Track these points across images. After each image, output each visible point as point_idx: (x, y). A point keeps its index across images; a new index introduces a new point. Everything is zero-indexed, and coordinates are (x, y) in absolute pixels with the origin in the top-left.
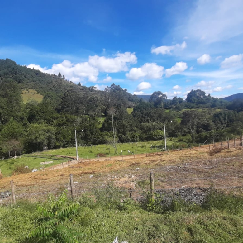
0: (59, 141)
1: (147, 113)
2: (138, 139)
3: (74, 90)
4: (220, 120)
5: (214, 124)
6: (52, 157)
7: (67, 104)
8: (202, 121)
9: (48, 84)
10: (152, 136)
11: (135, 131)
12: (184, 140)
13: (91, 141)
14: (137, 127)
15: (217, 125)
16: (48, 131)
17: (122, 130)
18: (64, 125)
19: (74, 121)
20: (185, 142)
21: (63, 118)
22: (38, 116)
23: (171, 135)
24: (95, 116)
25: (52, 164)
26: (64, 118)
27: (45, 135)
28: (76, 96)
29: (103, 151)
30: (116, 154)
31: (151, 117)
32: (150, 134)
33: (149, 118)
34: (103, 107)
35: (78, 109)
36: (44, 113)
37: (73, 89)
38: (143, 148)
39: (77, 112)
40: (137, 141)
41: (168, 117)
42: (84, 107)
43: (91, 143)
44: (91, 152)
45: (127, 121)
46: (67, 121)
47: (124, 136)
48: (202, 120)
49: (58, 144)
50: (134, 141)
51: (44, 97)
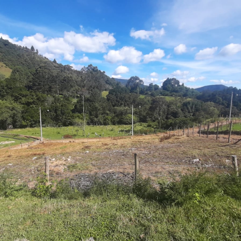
0: (25, 120)
1: (122, 97)
2: (110, 122)
3: (47, 67)
4: (188, 108)
5: (182, 112)
6: (15, 136)
7: (38, 81)
8: (172, 109)
9: (19, 58)
10: (123, 120)
11: (107, 114)
12: (152, 126)
13: (62, 122)
14: (109, 111)
15: (185, 113)
16: (13, 109)
17: (95, 112)
18: (34, 103)
19: (46, 100)
20: (153, 127)
21: (33, 96)
22: (4, 92)
23: (142, 120)
24: (68, 97)
25: (12, 144)
26: (34, 97)
27: (9, 113)
28: (50, 74)
29: (72, 133)
30: (84, 136)
31: (126, 101)
32: (122, 118)
33: (123, 102)
34: (78, 87)
35: (50, 87)
36: (11, 88)
38: (112, 131)
39: (50, 91)
40: (109, 124)
41: (141, 103)
42: (58, 87)
43: (62, 124)
44: (59, 133)
45: (100, 104)
46: (38, 99)
47: (96, 119)
48: (172, 107)
49: (24, 123)
50: (105, 124)
51: (13, 72)
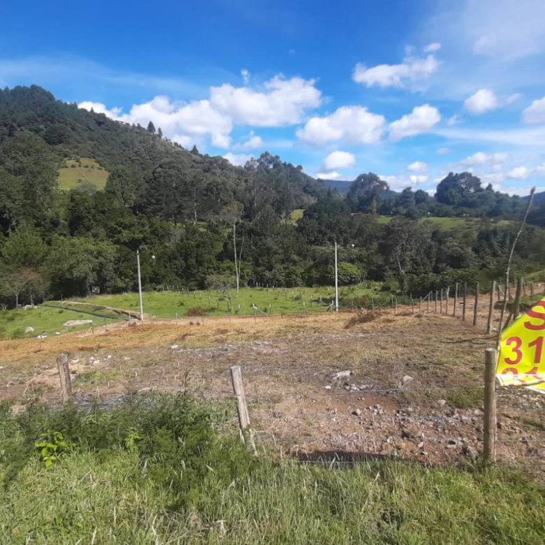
0: (123, 278)
1: (331, 223)
2: (299, 281)
3: (175, 165)
4: (491, 246)
5: (475, 255)
6: (96, 310)
7: (156, 194)
8: (449, 248)
9: (124, 148)
10: (329, 276)
11: (295, 263)
12: (392, 288)
13: (196, 280)
14: (299, 254)
15: (483, 258)
16: (99, 254)
17: (265, 259)
18: (145, 241)
19: (169, 234)
20: (393, 292)
21: (143, 225)
22: (90, 220)
23: (375, 275)
24: (217, 226)
25: (86, 326)
26: (147, 228)
27: (91, 262)
28: (180, 178)
29: (208, 304)
30: (230, 310)
31: (341, 232)
32: (327, 272)
33: (334, 235)
34: (238, 205)
35: (180, 206)
36: (103, 212)
37: (172, 162)
39: (178, 214)
40: (297, 285)
41: (377, 234)
42: (195, 205)
43: (195, 286)
44: (182, 304)
45: (276, 240)
46: (153, 233)
47: (268, 274)
48: (448, 244)
49: (120, 284)
50: (289, 285)
51: (110, 177)
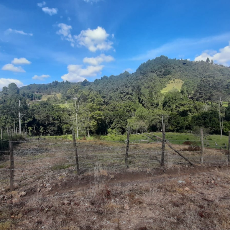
0: (172, 126)
7: (199, 90)
18: (190, 111)
21: (190, 104)
22: (170, 103)
27: (159, 119)
36: (176, 100)
46: (194, 107)
